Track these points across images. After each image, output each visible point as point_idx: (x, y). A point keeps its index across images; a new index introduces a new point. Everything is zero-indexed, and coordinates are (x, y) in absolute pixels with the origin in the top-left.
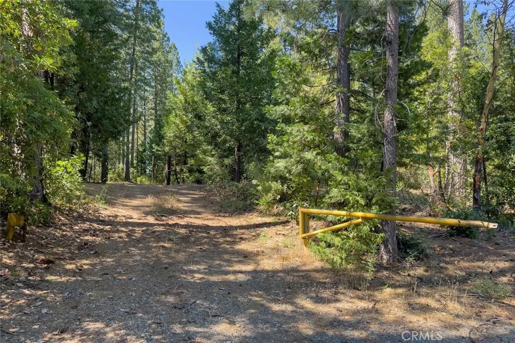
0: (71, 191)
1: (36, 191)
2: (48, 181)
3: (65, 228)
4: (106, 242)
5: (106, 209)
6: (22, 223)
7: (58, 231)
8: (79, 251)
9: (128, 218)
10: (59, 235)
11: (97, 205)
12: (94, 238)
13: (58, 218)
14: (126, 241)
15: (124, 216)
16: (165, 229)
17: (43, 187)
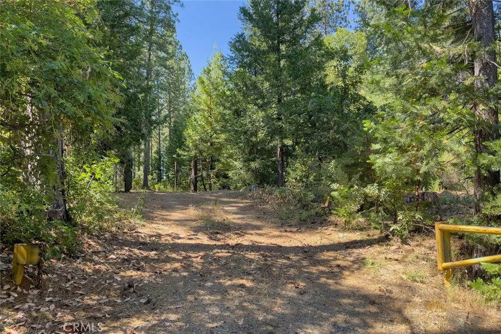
0: (102, 204)
1: (55, 206)
2: (72, 192)
3: (97, 259)
4: (158, 279)
5: (144, 226)
6: (36, 258)
7: (89, 263)
8: (122, 298)
9: (174, 238)
10: (90, 271)
11: (132, 221)
12: (139, 273)
13: (87, 243)
14: (185, 277)
15: (169, 235)
16: (229, 254)
17: (65, 200)
